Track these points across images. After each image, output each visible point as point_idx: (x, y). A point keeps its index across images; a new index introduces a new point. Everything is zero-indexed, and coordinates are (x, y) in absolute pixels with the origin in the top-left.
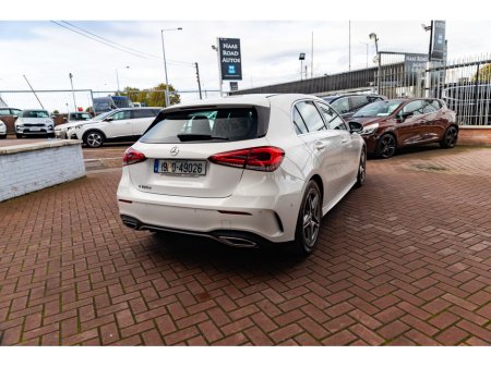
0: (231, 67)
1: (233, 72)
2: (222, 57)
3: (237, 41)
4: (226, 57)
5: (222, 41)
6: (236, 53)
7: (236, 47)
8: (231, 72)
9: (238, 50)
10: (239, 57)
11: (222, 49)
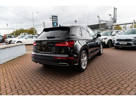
0: (55, 23)
1: (56, 25)
2: (53, 20)
3: (57, 17)
4: (54, 21)
5: (52, 16)
6: (56, 20)
7: (56, 18)
8: (55, 25)
9: (57, 19)
10: (57, 21)
11: (52, 18)
